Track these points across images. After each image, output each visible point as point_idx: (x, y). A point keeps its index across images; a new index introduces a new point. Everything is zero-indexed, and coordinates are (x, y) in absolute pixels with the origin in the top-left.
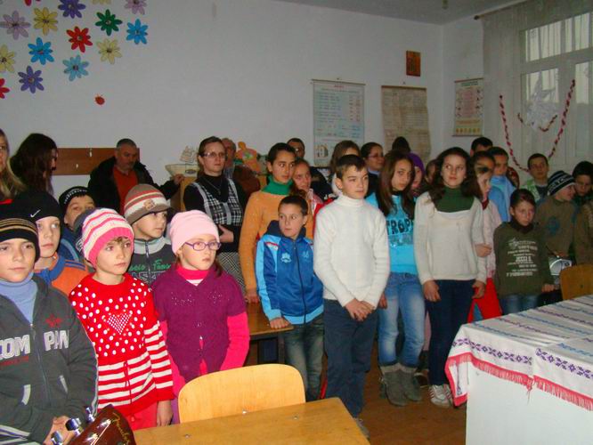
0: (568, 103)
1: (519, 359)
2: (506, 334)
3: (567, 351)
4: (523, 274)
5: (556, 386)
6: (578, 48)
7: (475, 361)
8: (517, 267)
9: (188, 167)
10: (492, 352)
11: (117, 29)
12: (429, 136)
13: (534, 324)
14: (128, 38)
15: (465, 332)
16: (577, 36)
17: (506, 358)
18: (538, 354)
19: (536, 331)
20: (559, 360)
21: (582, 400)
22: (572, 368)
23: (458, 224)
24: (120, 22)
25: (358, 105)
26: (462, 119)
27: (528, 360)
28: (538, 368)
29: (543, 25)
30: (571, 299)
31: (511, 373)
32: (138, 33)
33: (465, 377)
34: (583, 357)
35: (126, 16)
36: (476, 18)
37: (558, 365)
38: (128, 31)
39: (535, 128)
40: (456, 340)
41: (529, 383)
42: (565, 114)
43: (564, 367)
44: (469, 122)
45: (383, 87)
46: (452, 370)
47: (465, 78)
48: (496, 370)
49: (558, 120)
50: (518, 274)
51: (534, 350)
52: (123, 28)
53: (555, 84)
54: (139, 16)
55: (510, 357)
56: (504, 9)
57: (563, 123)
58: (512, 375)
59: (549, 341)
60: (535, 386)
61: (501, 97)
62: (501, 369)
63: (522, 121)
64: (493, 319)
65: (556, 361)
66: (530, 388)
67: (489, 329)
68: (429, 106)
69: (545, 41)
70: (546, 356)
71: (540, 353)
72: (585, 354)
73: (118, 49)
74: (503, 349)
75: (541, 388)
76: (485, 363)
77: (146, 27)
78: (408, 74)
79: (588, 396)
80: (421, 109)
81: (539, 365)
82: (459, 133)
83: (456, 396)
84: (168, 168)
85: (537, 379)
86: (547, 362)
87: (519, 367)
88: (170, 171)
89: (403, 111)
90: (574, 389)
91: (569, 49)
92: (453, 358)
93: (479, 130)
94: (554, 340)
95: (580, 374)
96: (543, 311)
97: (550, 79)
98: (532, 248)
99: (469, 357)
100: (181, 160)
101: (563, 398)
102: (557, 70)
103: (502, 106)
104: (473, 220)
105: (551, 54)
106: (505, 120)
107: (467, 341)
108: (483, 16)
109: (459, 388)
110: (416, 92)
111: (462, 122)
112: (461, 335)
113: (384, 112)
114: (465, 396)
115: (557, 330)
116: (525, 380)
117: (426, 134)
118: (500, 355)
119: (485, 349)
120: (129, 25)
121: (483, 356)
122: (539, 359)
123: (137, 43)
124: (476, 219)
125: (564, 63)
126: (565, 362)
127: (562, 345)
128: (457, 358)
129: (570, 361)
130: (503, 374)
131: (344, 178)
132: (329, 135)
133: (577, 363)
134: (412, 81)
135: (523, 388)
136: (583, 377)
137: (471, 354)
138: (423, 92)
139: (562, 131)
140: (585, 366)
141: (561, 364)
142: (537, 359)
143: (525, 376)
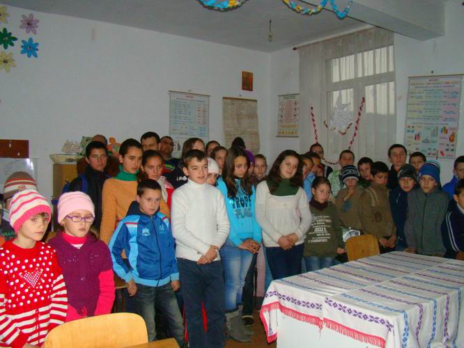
0: (359, 114)
1: (313, 306)
2: (304, 287)
3: (347, 299)
4: (319, 241)
5: (339, 325)
6: (366, 75)
7: (282, 308)
8: (316, 236)
9: (68, 157)
10: (294, 301)
11: (12, 45)
12: (258, 136)
13: (326, 279)
14: (22, 52)
15: (275, 286)
16: (366, 66)
17: (304, 306)
18: (326, 302)
19: (327, 284)
20: (340, 305)
21: (356, 335)
22: (350, 311)
24: (15, 39)
25: (205, 111)
26: (283, 124)
27: (319, 307)
28: (327, 312)
29: (342, 56)
30: (355, 260)
31: (308, 316)
32: (30, 48)
33: (275, 321)
34: (358, 303)
35: (21, 35)
36: (295, 49)
37: (340, 309)
38: (22, 47)
39: (336, 131)
40: (267, 292)
41: (320, 323)
42: (357, 122)
43: (344, 311)
44: (289, 126)
45: (224, 98)
46: (266, 315)
47: (286, 93)
48: (297, 315)
49: (353, 127)
51: (323, 298)
52: (18, 44)
53: (351, 101)
54: (31, 35)
55: (306, 304)
56: (313, 44)
57: (356, 128)
58: (308, 318)
59: (335, 292)
60: (324, 326)
61: (312, 108)
62: (300, 314)
63: (327, 126)
64: (296, 276)
65: (339, 307)
66: (321, 327)
67: (292, 284)
68: (259, 112)
69: (344, 68)
70: (332, 303)
71: (328, 301)
72: (359, 300)
73: (13, 60)
74: (301, 299)
75: (329, 327)
76: (289, 309)
77: (37, 44)
78: (243, 89)
79: (361, 331)
80: (253, 116)
81: (327, 310)
82: (281, 135)
83: (269, 335)
84: (52, 157)
85: (325, 320)
86: (333, 307)
87: (312, 312)
88: (53, 160)
89: (239, 116)
90: (351, 327)
91: (360, 75)
92: (266, 306)
93: (296, 132)
94: (338, 291)
95: (355, 315)
96: (334, 269)
97: (346, 97)
98: (327, 221)
99: (278, 306)
100: (63, 151)
101: (344, 334)
102: (352, 90)
103: (313, 115)
105: (348, 78)
106: (315, 125)
107: (276, 293)
108: (299, 48)
109: (270, 329)
110: (249, 102)
111: (283, 126)
112: (271, 289)
113: (225, 118)
114: (275, 335)
115: (341, 283)
116: (317, 321)
117: (256, 134)
118: (299, 303)
119: (288, 299)
120: (23, 41)
121: (288, 304)
122: (327, 305)
123: (29, 56)
125: (357, 85)
126: (345, 307)
127: (344, 295)
128: (269, 306)
129: (348, 306)
130: (302, 317)
131: (189, 167)
132: (182, 134)
133: (353, 308)
134: (246, 95)
135: (316, 327)
136: (357, 317)
137: (279, 303)
138: (255, 103)
139: (355, 134)
140: (359, 310)
141: (342, 308)
142: (325, 306)
143: (317, 319)
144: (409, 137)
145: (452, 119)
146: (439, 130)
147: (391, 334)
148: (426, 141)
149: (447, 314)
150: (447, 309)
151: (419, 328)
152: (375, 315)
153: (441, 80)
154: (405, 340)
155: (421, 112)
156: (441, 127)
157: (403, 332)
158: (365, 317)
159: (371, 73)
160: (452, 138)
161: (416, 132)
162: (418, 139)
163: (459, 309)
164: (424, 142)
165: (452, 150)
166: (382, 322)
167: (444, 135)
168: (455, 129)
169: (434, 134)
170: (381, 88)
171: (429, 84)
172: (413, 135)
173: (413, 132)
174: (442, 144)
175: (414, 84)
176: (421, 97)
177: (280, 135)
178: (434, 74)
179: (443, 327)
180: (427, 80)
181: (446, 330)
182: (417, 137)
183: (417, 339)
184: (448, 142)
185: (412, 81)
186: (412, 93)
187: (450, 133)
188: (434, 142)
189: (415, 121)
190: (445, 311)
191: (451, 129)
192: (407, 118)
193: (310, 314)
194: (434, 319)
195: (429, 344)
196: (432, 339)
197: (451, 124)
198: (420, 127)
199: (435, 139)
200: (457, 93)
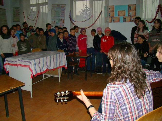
0: (38, 15)
1: (15, 62)
2: (13, 58)
6: (40, 3)
7: (9, 64)
8: (22, 49)
12: (7, 21)
15: (7, 59)
22: (23, 61)
23: (8, 41)
26: (15, 17)
31: (14, 64)
33: (8, 68)
39: (31, 20)
42: (37, 17)
44: (17, 18)
46: (5, 66)
47: (15, 7)
48: (12, 65)
49: (36, 19)
50: (22, 50)
53: (36, 10)
55: (14, 62)
57: (37, 19)
59: (20, 58)
60: (18, 66)
61: (24, 12)
62: (13, 64)
63: (28, 18)
67: (11, 58)
68: (6, 13)
71: (18, 60)
74: (13, 61)
80: (4, 14)
83: (6, 72)
87: (15, 63)
90: (24, 65)
91: (38, 3)
94: (22, 58)
97: (34, 9)
98: (25, 45)
102: (36, 7)
103: (24, 15)
104: (11, 40)
105: (34, 3)
106: (25, 18)
112: (6, 60)
114: (8, 71)
118: (12, 62)
119: (10, 61)
121: (10, 63)
124: (12, 40)
128: (6, 64)
135: (16, 66)
136: (24, 62)
137: (8, 63)
138: (5, 10)
139: (37, 21)
140: (25, 60)
141: (21, 61)
142: (18, 61)
143: (17, 64)
144: (52, 22)
145: (63, 17)
146: (60, 20)
147: (31, 64)
148: (57, 23)
149: (47, 61)
150: (47, 60)
151: (39, 63)
152: (28, 61)
153: (60, 5)
154: (35, 66)
155: (55, 14)
156: (60, 19)
157: (34, 64)
158: (26, 62)
159: (41, 2)
160: (63, 22)
161: (54, 20)
162: (55, 22)
163: (50, 60)
164: (56, 23)
165: (63, 25)
166: (29, 62)
167: (61, 21)
168: (64, 19)
169: (59, 21)
170: (44, 7)
171: (57, 6)
172: (53, 21)
173: (53, 20)
174: (61, 24)
175: (53, 6)
176: (55, 10)
177: (14, 21)
178: (59, 4)
179: (46, 64)
180: (57, 5)
181: (47, 65)
182: (54, 22)
183: (39, 66)
184: (62, 23)
185: (53, 5)
186: (53, 9)
187: (63, 21)
188: (59, 23)
189: (54, 17)
190: (46, 61)
191: (63, 19)
192: (52, 16)
193: (15, 64)
194: (43, 62)
195: (43, 67)
196: (43, 66)
197: (63, 18)
198: (55, 19)
199: (59, 22)
200: (64, 9)
